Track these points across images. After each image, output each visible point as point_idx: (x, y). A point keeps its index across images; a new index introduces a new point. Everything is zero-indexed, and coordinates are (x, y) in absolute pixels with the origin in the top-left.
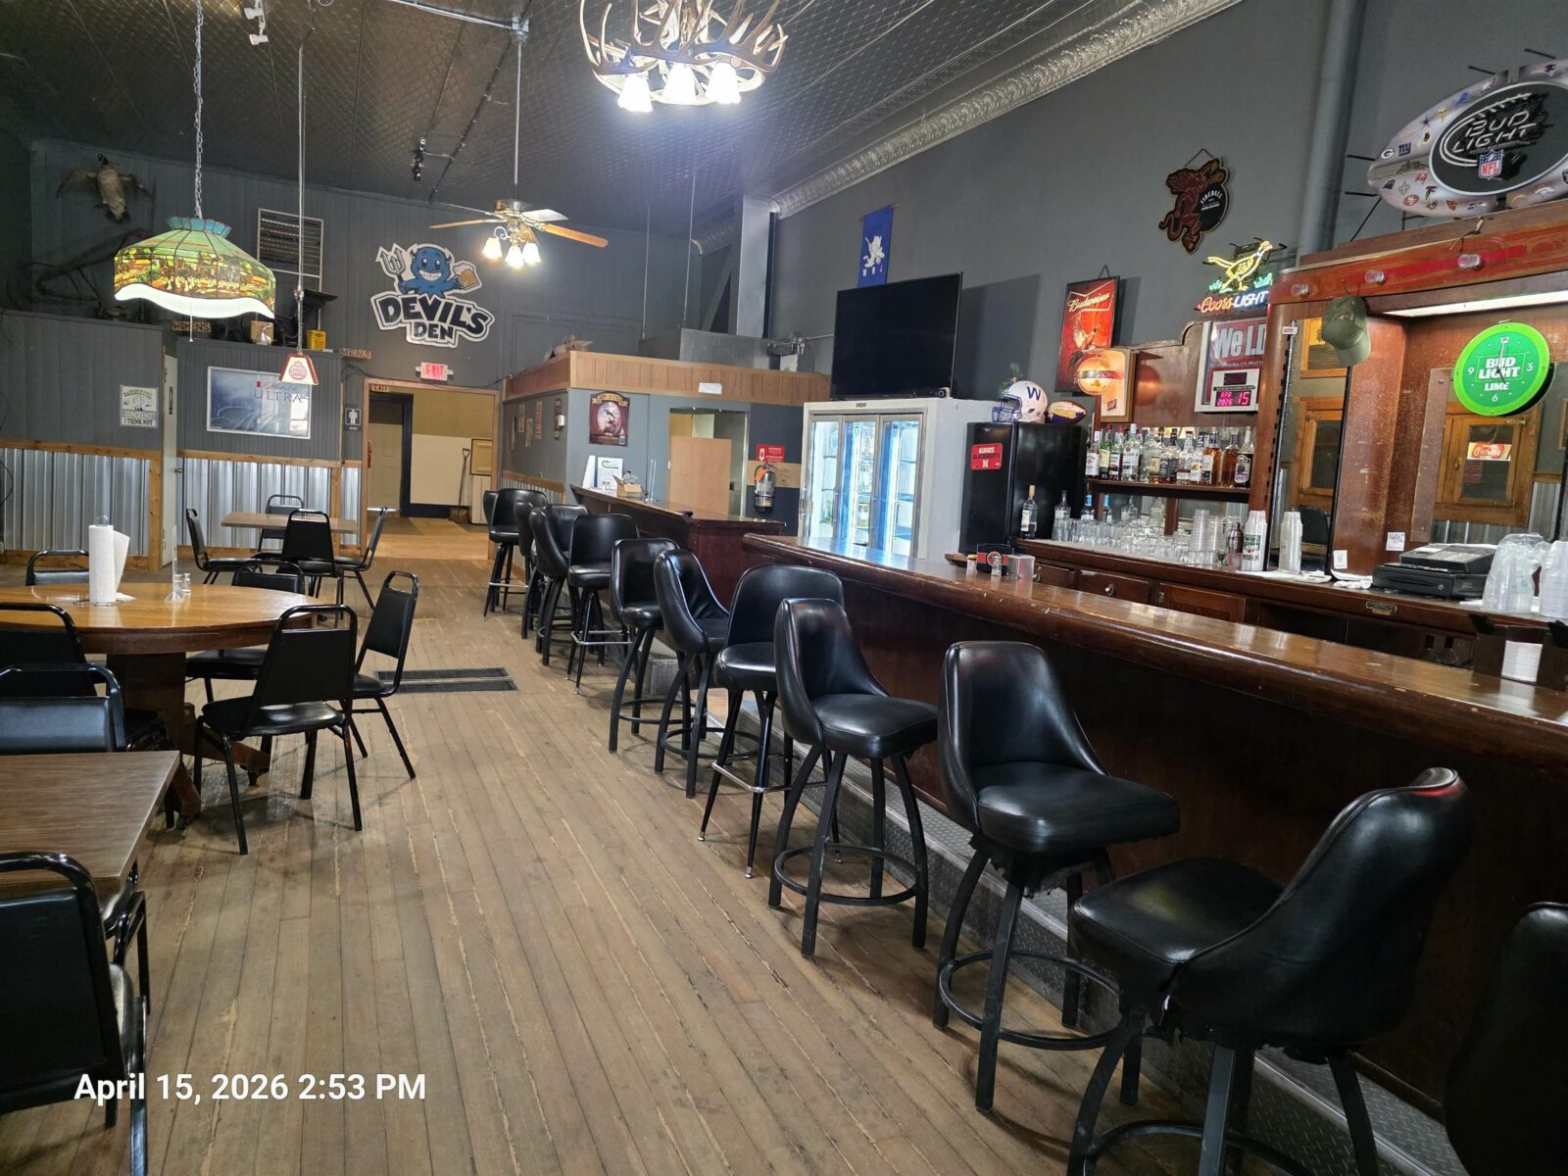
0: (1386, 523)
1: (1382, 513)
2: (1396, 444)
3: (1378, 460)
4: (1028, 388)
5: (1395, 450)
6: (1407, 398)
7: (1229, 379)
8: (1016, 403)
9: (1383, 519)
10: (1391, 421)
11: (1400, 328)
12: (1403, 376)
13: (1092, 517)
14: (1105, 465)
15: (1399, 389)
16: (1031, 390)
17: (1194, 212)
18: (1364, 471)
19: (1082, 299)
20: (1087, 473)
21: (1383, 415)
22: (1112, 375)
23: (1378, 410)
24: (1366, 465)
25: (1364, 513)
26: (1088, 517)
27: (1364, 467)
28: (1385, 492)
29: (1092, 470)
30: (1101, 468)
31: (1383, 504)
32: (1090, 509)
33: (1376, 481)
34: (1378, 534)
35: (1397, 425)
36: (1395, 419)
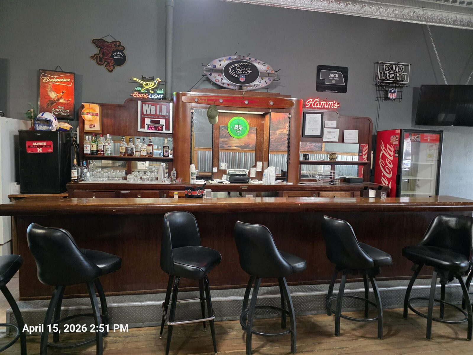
4: (53, 116)
7: (152, 122)
14: (94, 149)
16: (55, 117)
17: (110, 57)
19: (50, 78)
22: (97, 114)
30: (92, 151)
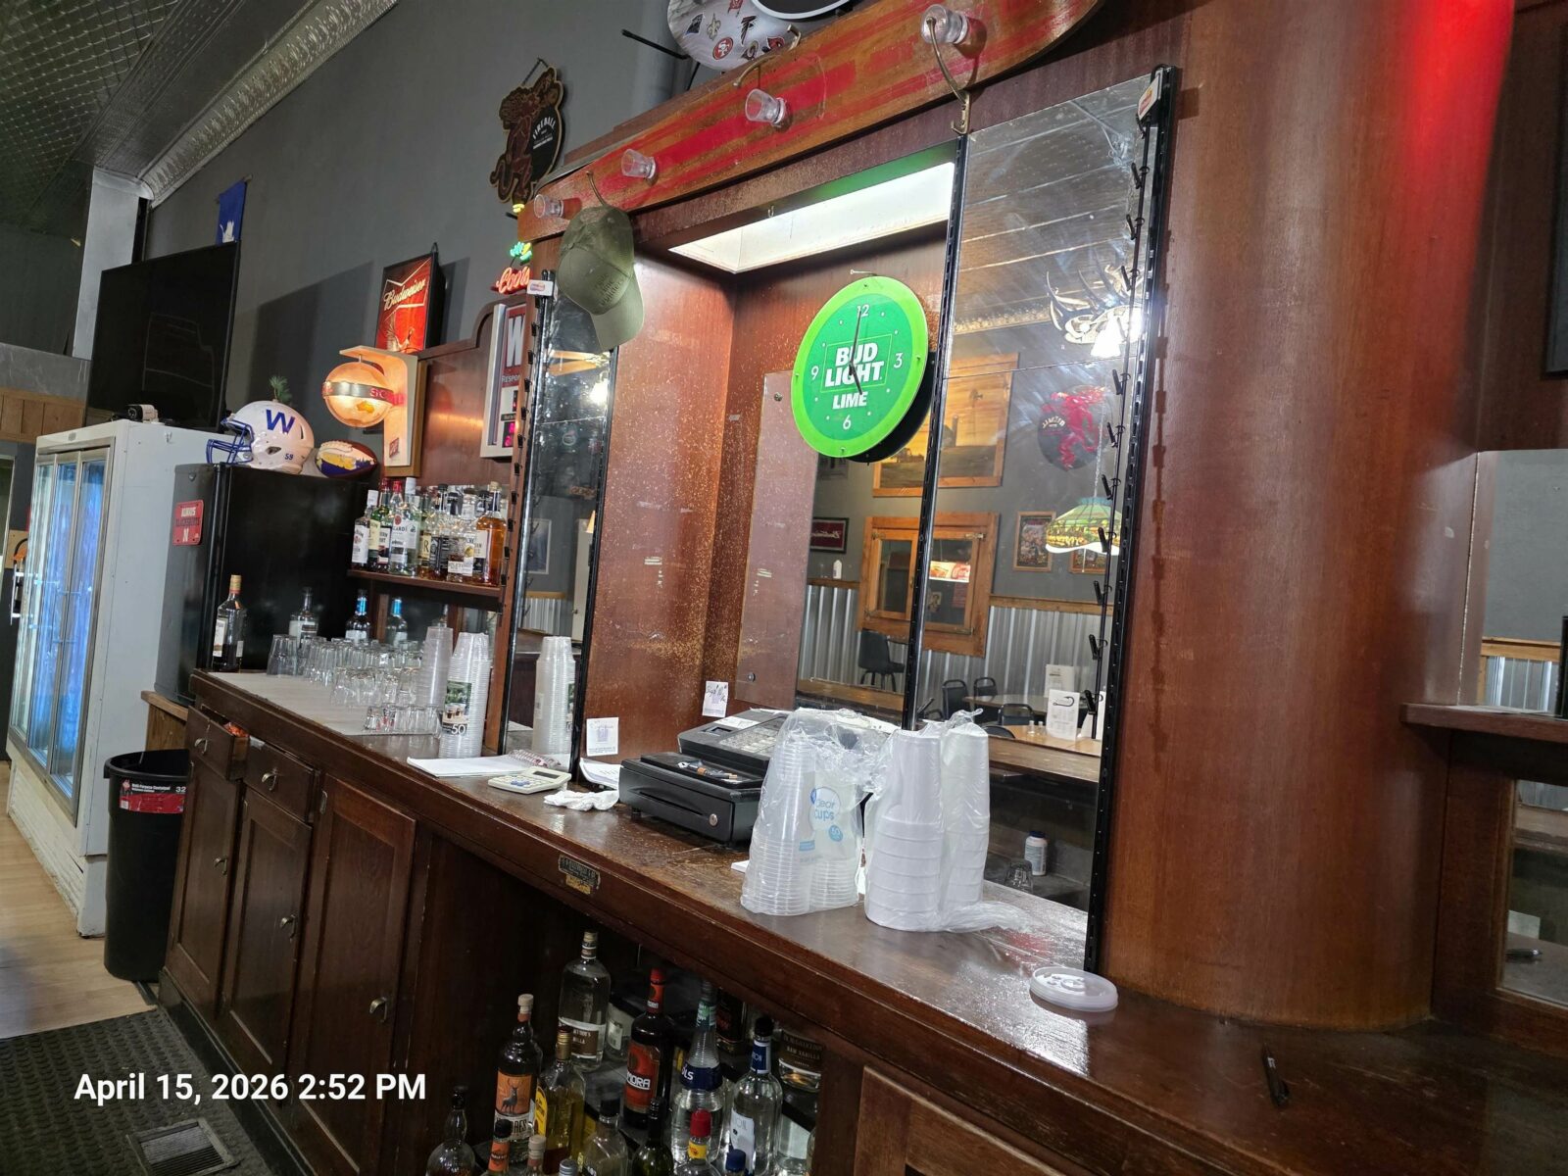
0: (703, 664)
1: (696, 644)
2: (720, 515)
3: (684, 542)
4: (269, 413)
5: (718, 527)
6: (735, 429)
8: (244, 432)
9: (699, 655)
10: (709, 471)
11: (720, 296)
12: (731, 387)
13: (364, 635)
14: (375, 547)
15: (723, 412)
16: (273, 417)
17: (525, 153)
18: (653, 561)
19: (398, 290)
20: (353, 561)
21: (693, 458)
22: (385, 394)
23: (679, 444)
24: (658, 550)
25: (658, 643)
26: (356, 635)
27: (652, 554)
28: (702, 603)
29: (360, 557)
30: (370, 551)
31: (699, 625)
32: (362, 620)
33: (682, 584)
34: (688, 684)
35: (722, 479)
36: (717, 467)
